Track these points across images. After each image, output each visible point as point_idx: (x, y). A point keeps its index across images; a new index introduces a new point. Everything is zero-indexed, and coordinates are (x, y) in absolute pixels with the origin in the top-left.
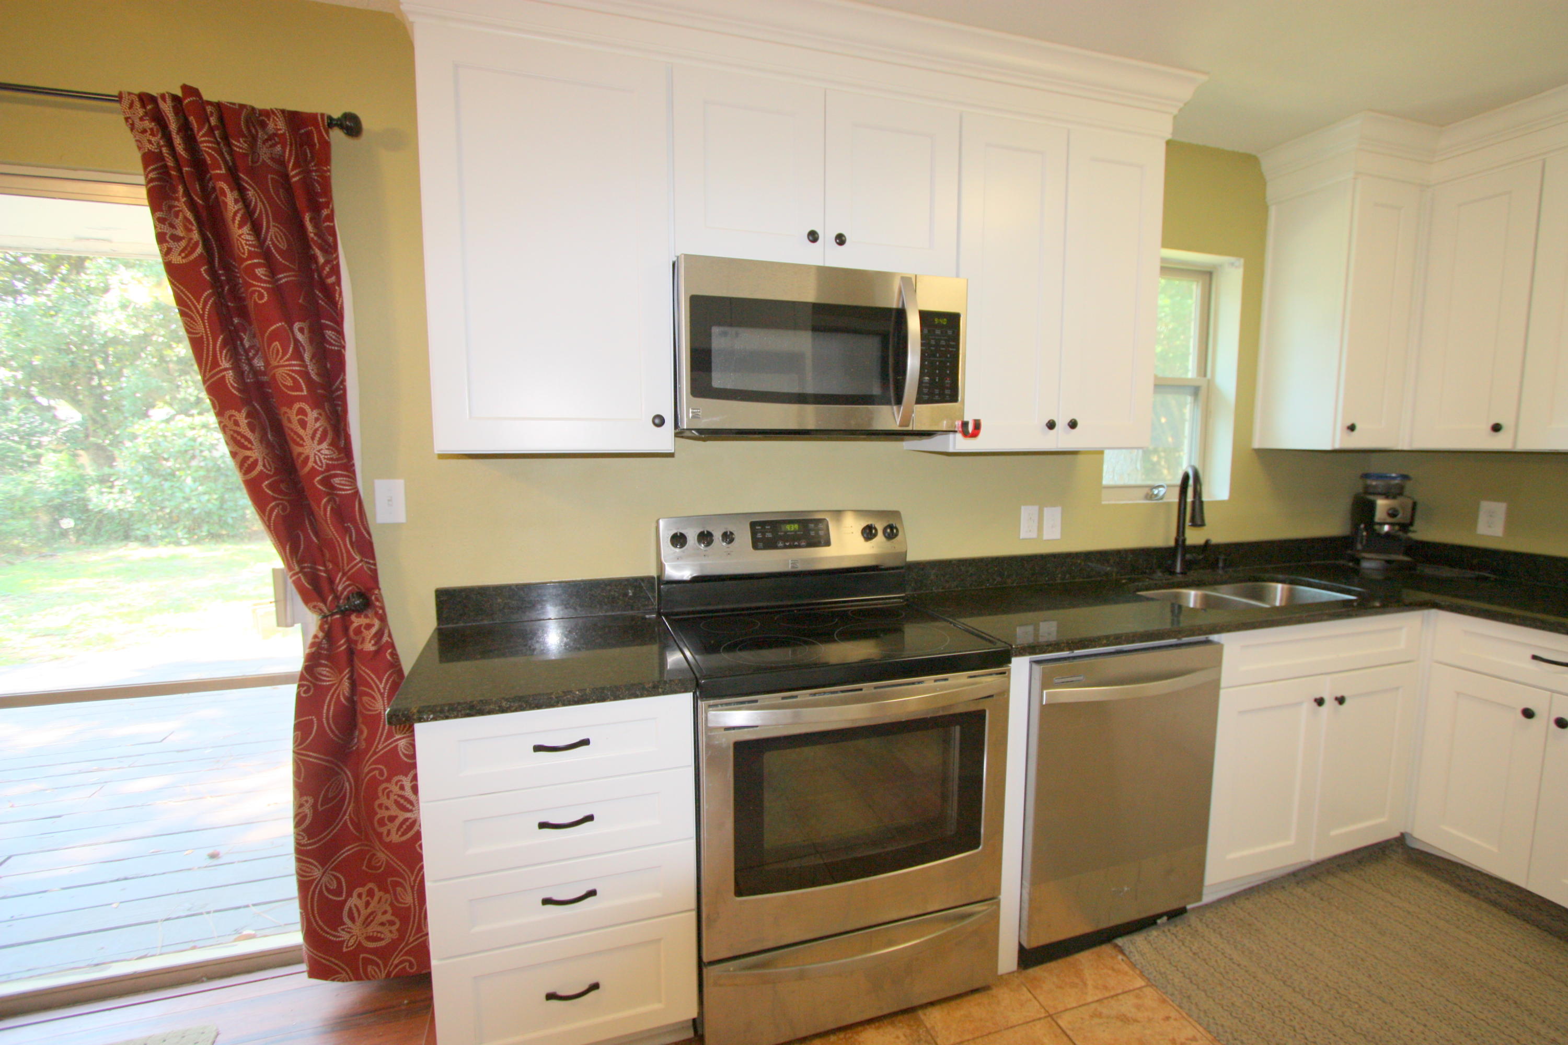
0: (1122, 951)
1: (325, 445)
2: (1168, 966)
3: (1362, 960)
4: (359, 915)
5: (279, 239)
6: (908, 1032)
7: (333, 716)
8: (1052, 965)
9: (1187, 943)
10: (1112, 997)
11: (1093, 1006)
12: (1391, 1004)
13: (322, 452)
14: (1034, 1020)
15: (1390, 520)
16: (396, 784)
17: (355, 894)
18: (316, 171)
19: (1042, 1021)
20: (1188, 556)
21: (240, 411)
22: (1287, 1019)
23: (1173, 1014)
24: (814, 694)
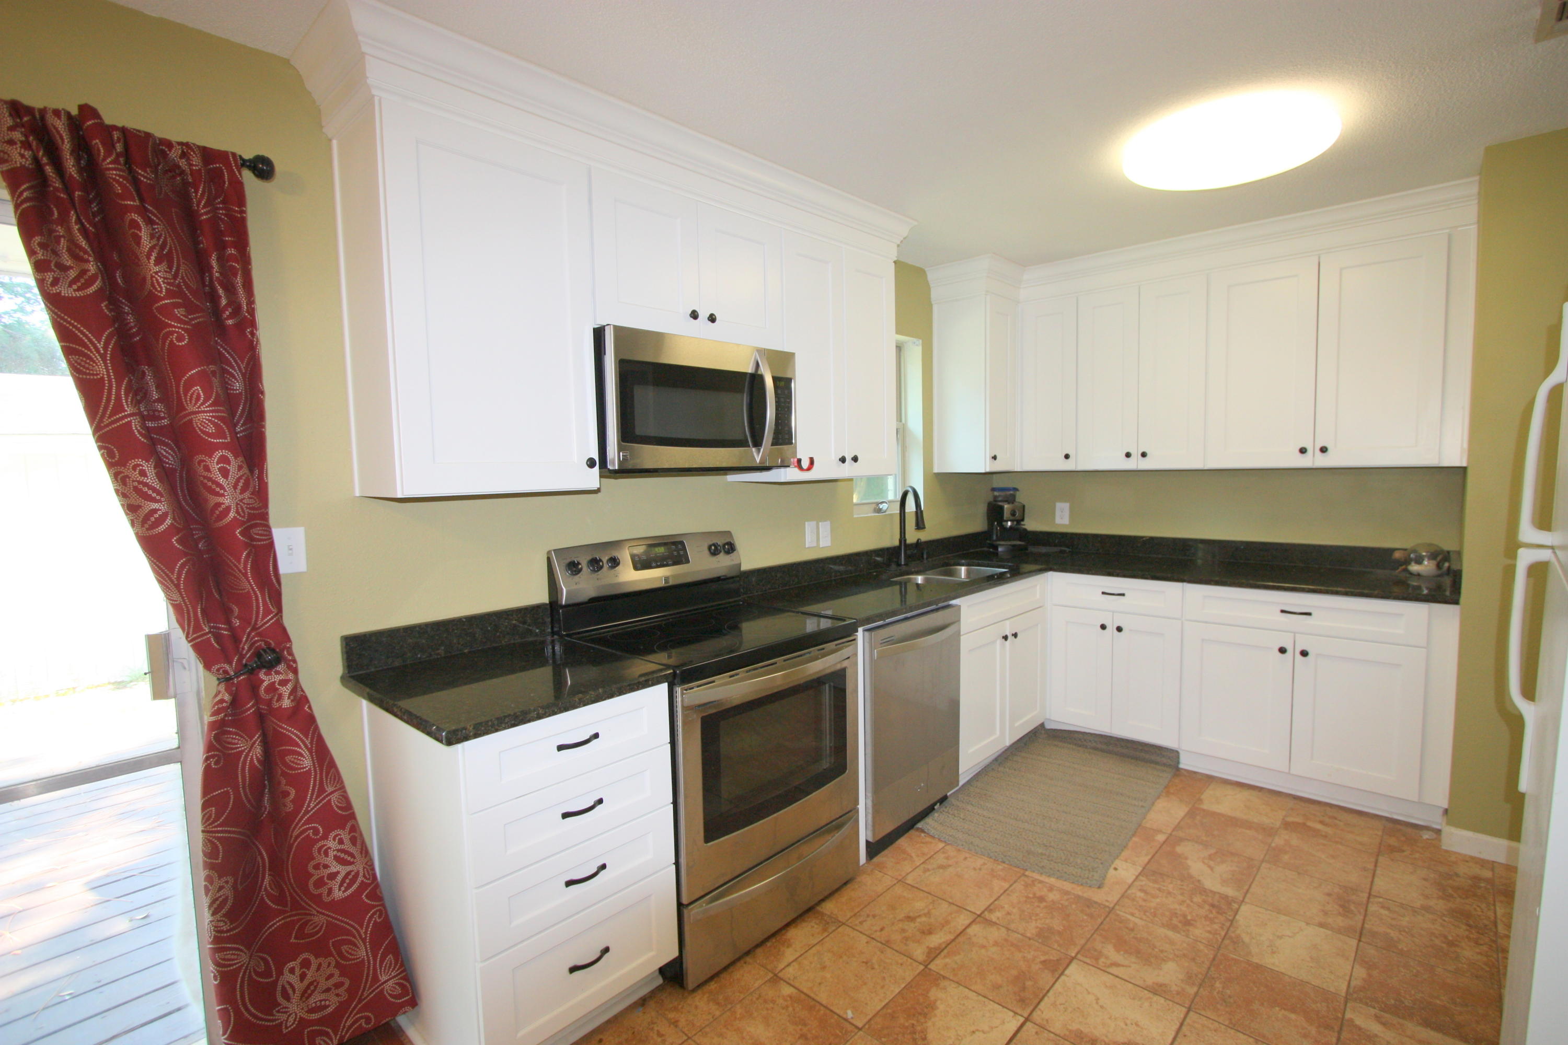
0: (922, 831)
1: (247, 494)
2: (953, 831)
3: (1048, 796)
4: (294, 991)
5: (190, 277)
6: (817, 922)
7: (250, 784)
8: (886, 852)
9: (957, 815)
10: (930, 858)
11: (922, 866)
12: (1070, 813)
13: (245, 501)
14: (892, 886)
15: (1012, 518)
16: (334, 839)
17: (286, 970)
18: (222, 209)
19: (897, 885)
20: (909, 552)
21: (147, 461)
22: (1026, 837)
23: (967, 855)
24: (750, 671)
